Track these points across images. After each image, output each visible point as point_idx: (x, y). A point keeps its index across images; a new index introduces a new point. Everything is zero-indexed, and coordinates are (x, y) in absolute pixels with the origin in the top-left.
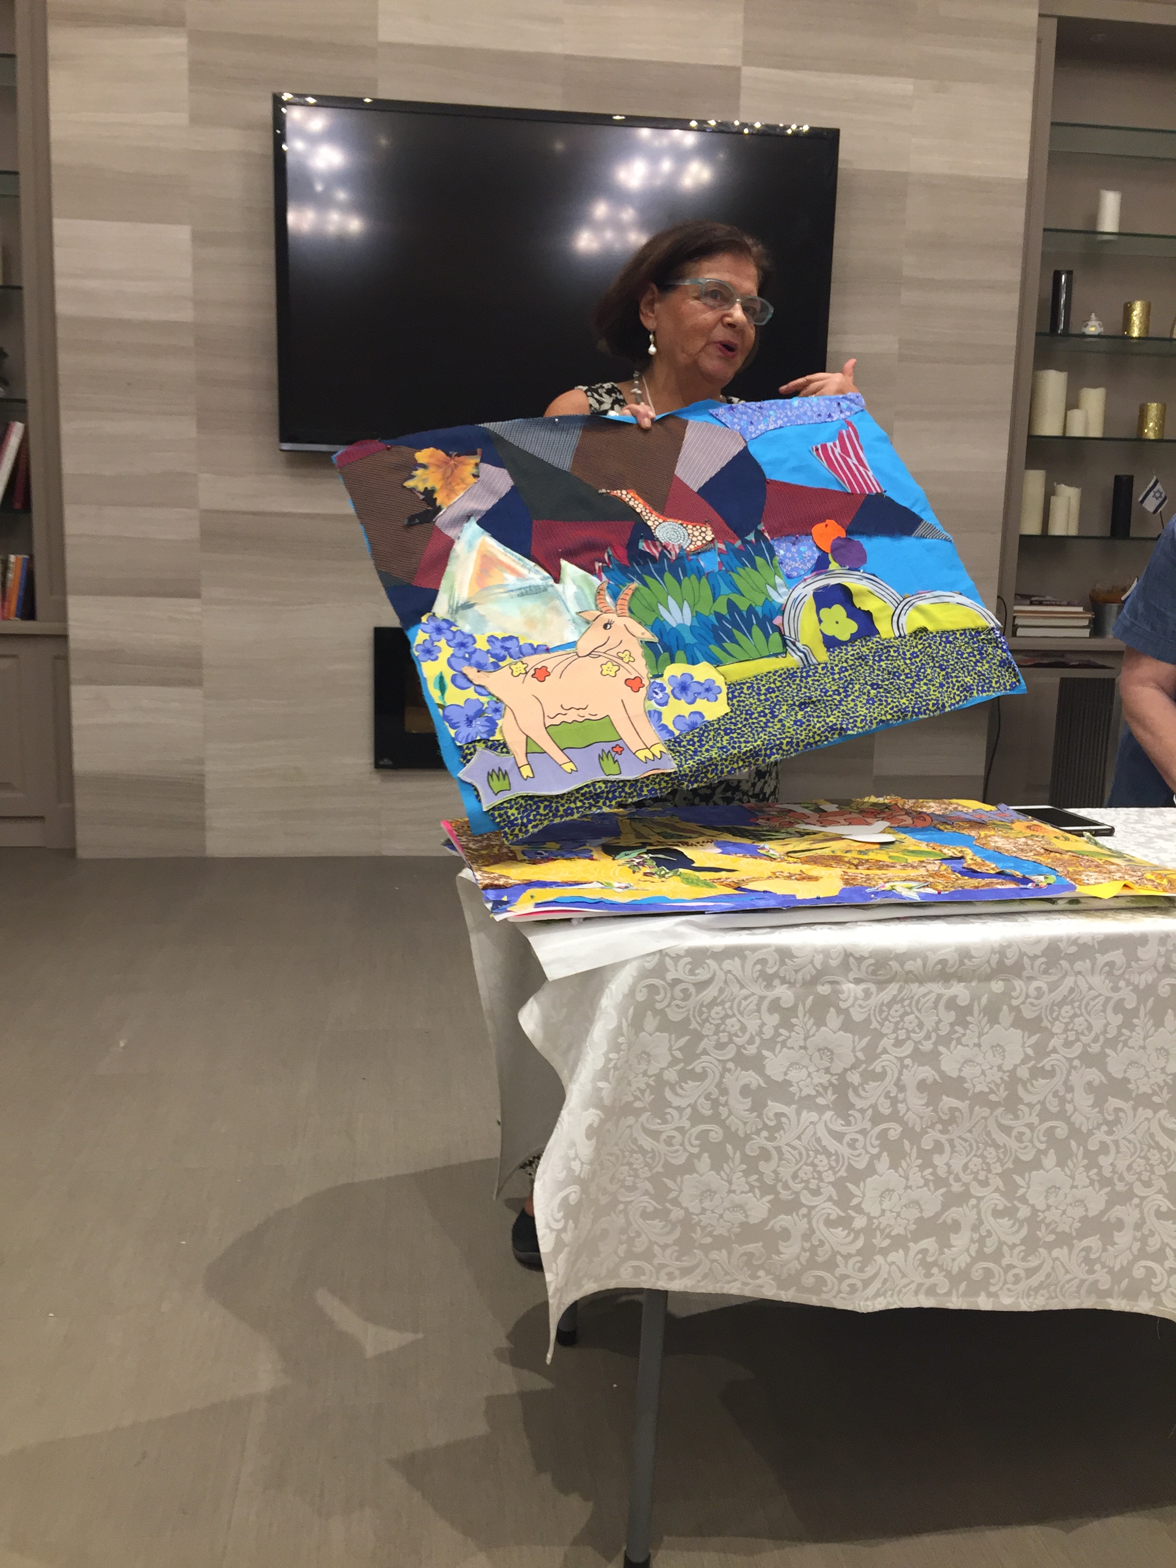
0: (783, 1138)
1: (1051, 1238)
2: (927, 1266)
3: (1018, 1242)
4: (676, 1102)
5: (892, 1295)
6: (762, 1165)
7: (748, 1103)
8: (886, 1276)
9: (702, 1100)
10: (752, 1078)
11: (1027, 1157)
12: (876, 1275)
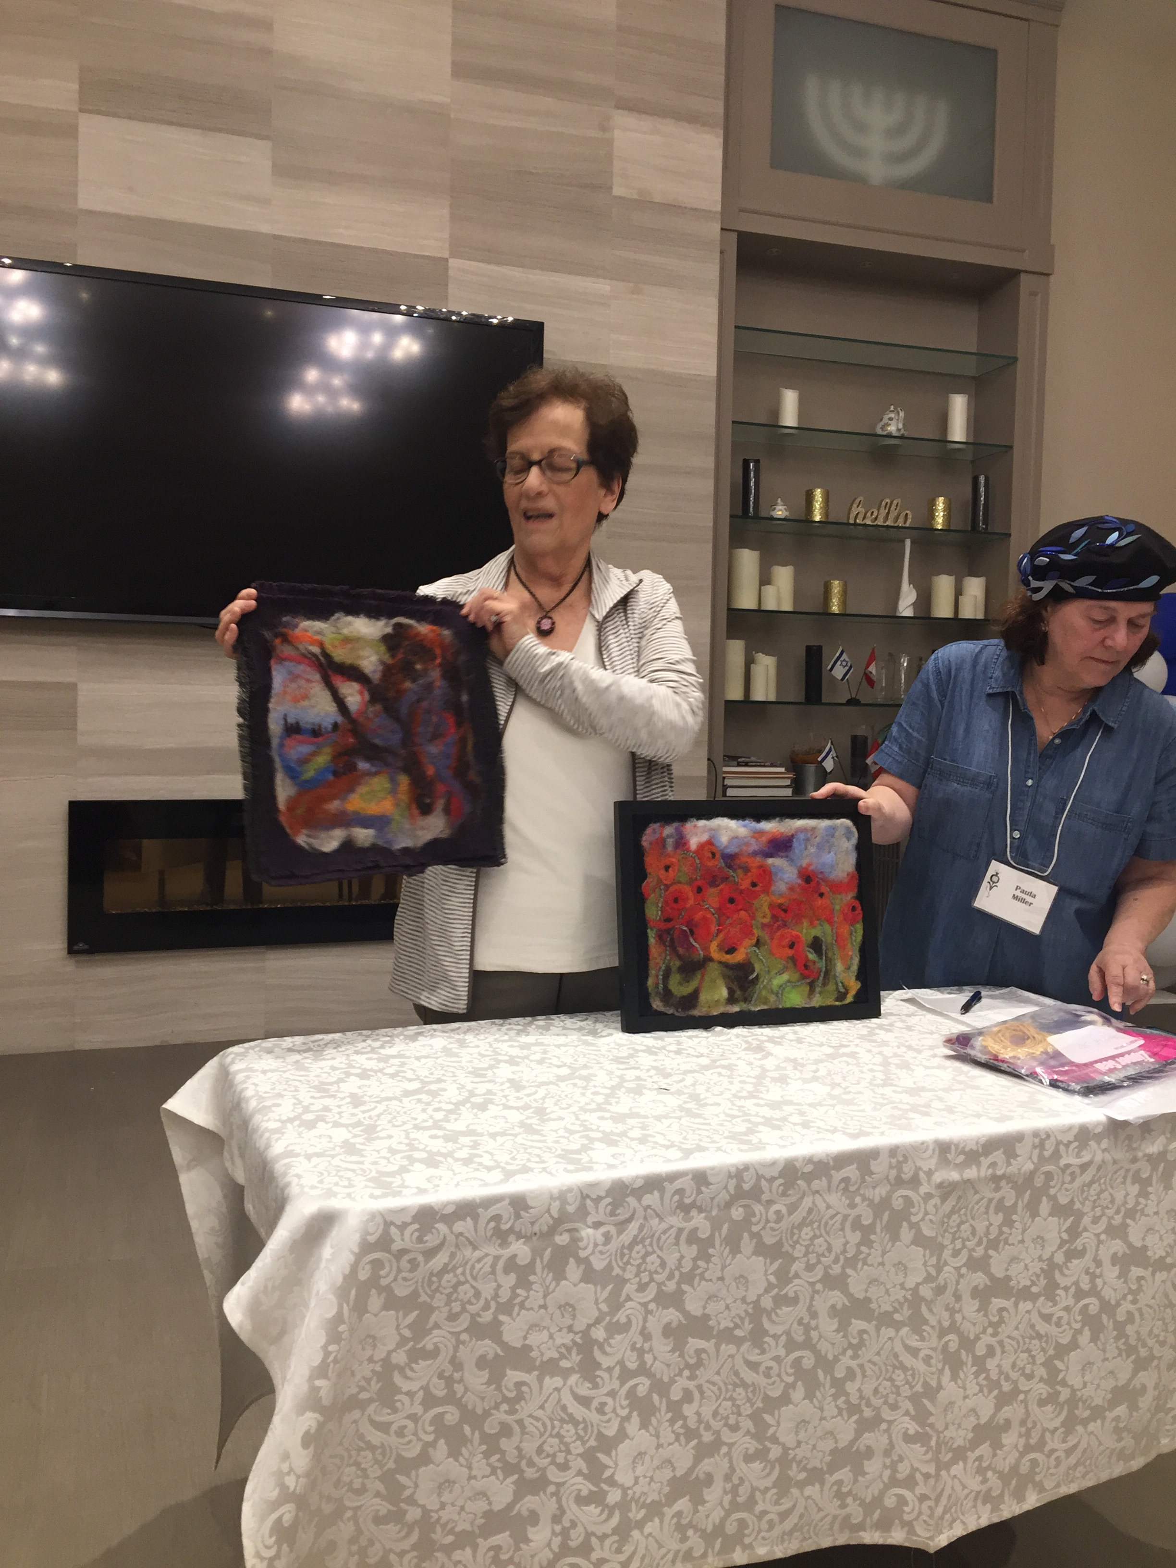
0: (525, 1410)
1: (802, 1476)
3: (770, 1485)
4: (406, 1386)
6: (504, 1444)
7: (485, 1375)
9: (435, 1380)
10: (488, 1347)
11: (775, 1393)
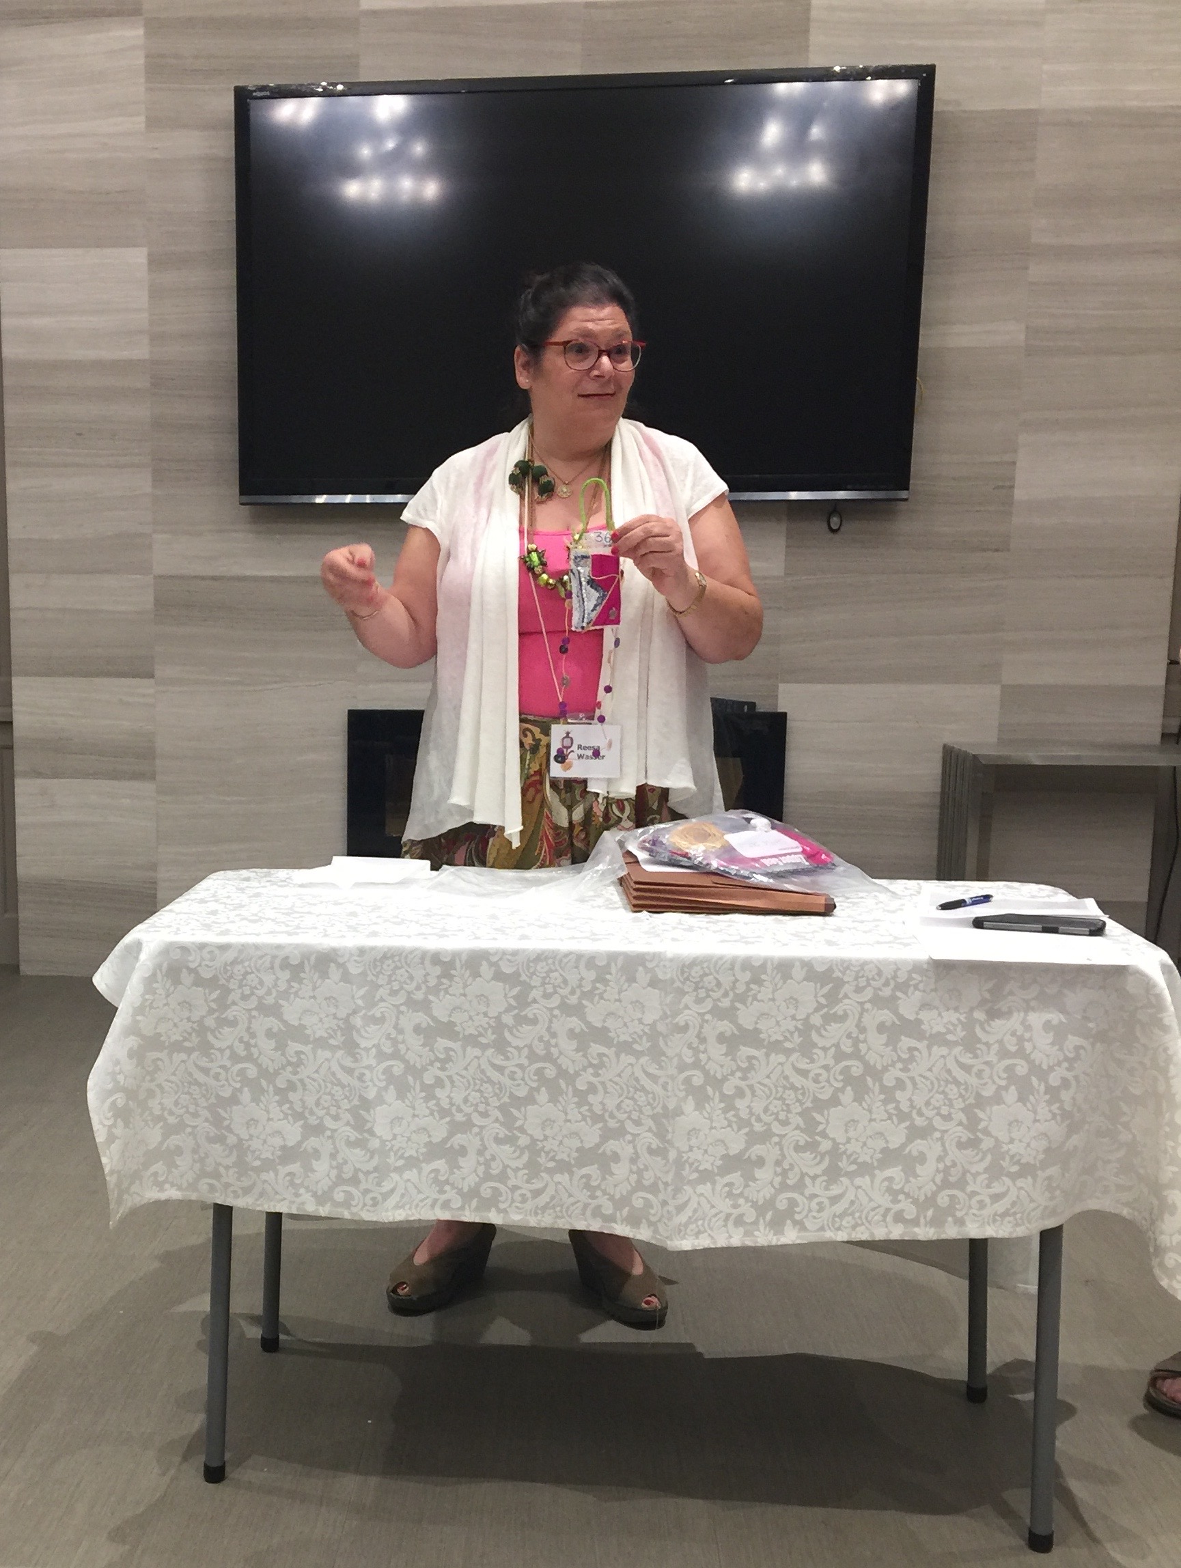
2: (440, 1185)
5: (410, 1209)
8: (403, 1191)
12: (392, 1191)
